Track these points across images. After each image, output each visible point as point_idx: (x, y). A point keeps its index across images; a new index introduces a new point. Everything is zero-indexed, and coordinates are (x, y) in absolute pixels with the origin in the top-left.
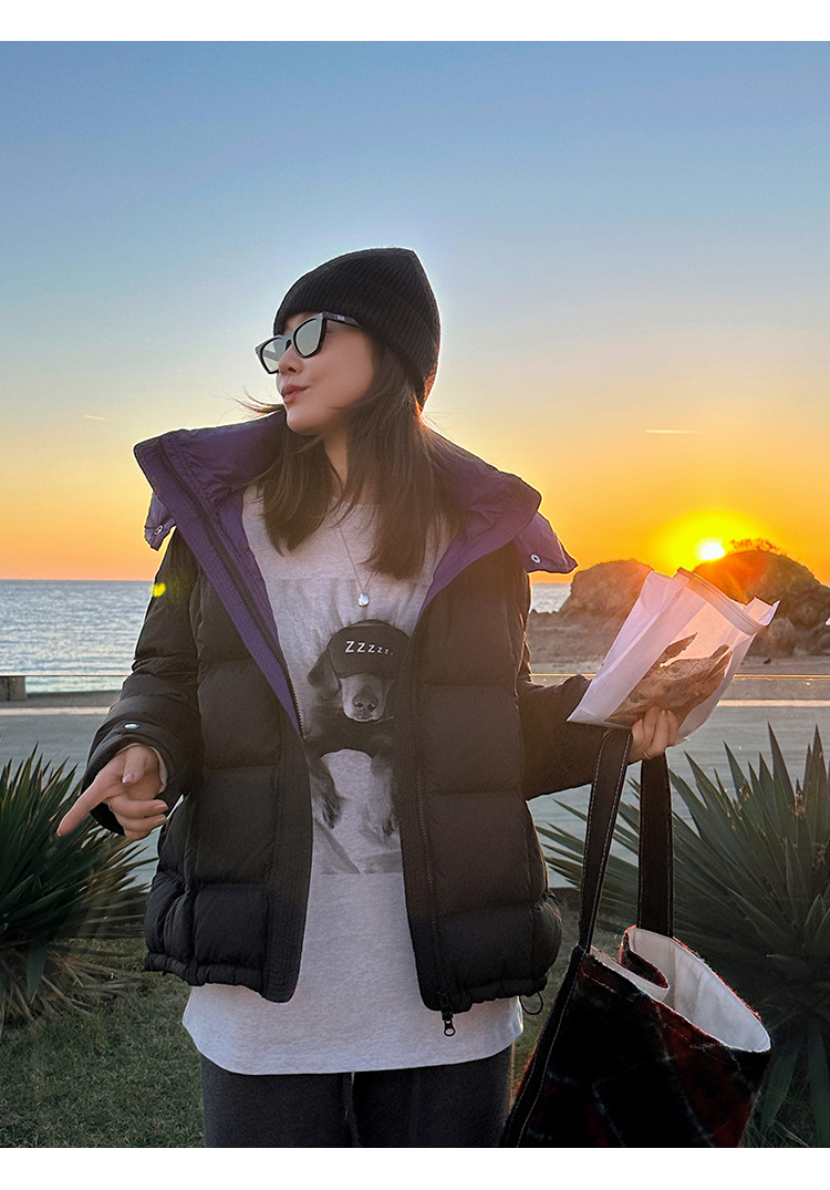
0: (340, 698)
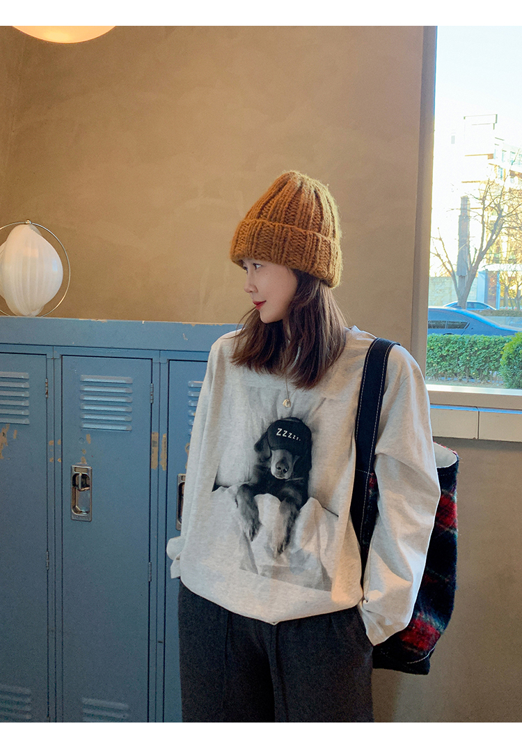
0: (270, 462)
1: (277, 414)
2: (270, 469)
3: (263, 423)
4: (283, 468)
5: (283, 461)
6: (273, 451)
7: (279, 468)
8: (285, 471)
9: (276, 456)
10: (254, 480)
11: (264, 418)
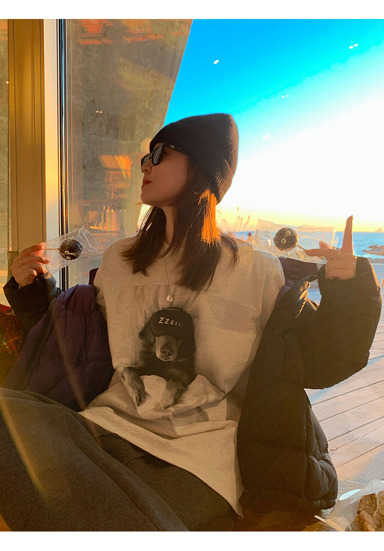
0: (155, 347)
1: (158, 305)
2: (155, 353)
3: (146, 313)
4: (167, 351)
5: (166, 346)
6: (156, 338)
7: (164, 352)
8: (170, 355)
9: (160, 342)
10: (141, 364)
11: (147, 310)
